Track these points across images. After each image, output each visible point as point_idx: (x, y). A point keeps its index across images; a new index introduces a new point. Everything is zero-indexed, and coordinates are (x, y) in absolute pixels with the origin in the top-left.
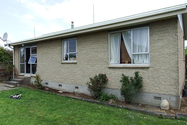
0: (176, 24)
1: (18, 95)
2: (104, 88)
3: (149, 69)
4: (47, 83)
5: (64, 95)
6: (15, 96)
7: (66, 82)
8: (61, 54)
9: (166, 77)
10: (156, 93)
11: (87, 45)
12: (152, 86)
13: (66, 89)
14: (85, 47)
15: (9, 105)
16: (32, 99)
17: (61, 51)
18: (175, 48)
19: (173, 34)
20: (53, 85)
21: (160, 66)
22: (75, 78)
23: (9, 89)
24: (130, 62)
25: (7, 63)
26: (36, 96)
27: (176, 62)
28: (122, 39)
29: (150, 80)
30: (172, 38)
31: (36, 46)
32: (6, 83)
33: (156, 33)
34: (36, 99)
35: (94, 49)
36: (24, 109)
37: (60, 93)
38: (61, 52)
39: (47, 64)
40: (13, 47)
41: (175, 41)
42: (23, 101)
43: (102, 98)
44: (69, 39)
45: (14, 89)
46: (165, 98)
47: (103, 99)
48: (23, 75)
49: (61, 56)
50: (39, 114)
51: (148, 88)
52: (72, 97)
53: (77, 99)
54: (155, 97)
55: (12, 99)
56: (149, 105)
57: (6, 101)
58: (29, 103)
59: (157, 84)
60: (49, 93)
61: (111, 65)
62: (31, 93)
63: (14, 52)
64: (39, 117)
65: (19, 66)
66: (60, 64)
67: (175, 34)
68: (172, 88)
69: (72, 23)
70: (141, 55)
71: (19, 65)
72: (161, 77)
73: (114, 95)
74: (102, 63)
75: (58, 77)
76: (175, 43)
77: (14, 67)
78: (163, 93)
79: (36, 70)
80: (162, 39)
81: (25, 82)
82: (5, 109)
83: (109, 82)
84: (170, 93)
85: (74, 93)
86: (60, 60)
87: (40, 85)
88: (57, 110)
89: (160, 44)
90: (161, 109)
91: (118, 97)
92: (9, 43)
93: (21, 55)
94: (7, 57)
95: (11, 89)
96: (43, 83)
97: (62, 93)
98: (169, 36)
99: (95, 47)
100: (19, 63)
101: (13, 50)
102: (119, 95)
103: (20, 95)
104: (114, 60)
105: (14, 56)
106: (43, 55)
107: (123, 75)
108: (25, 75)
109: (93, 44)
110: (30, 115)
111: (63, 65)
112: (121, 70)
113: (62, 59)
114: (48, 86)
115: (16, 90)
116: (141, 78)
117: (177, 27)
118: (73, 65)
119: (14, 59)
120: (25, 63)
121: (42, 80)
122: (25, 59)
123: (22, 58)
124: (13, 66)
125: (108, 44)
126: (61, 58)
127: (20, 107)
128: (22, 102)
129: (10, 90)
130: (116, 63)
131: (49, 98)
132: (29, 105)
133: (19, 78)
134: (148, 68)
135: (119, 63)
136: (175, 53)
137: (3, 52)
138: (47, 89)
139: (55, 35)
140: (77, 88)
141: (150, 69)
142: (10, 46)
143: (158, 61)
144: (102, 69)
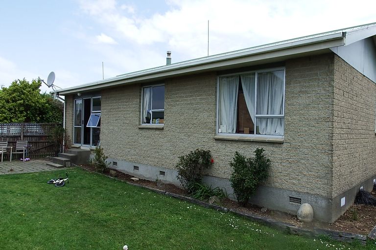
0: (330, 65)
1: (63, 179)
2: (206, 175)
3: (282, 146)
4: (115, 163)
5: (139, 184)
6: (57, 181)
7: (146, 162)
8: (140, 112)
9: (311, 161)
10: (292, 191)
11: (180, 97)
12: (287, 176)
13: (144, 175)
14: (178, 101)
15: (44, 195)
16: (83, 188)
17: (140, 106)
18: (328, 110)
19: (326, 84)
20: (124, 167)
21: (302, 142)
22: (160, 155)
23: (53, 169)
24: (251, 132)
25: (54, 125)
26: (92, 183)
27: (329, 136)
28: (241, 89)
29: (284, 166)
30: (324, 90)
31: (100, 97)
32: (50, 160)
33: (296, 81)
34: (90, 188)
35: (192, 104)
36: (65, 201)
37: (133, 180)
38: (140, 109)
39: (116, 128)
40: (63, 97)
41: (329, 96)
42: (67, 189)
43: (199, 194)
44: (154, 86)
45: (60, 171)
46: (308, 201)
47: (201, 196)
48: (78, 146)
49: (140, 115)
50: (85, 210)
51: (279, 181)
52: (150, 188)
53: (157, 193)
54: (290, 197)
55: (52, 186)
56: (280, 212)
57: (42, 187)
58: (76, 193)
59: (295, 173)
60: (115, 180)
61: (220, 136)
62: (86, 177)
63: (66, 105)
64: (83, 215)
65: (72, 131)
66: (137, 130)
67: (330, 83)
68: (320, 182)
69: (169, 54)
70: (272, 118)
71: (72, 128)
72: (303, 161)
73: (222, 190)
74: (204, 130)
75: (132, 152)
76: (328, 100)
77: (65, 132)
78: (306, 191)
79: (99, 139)
80: (306, 91)
81: (79, 160)
82: (36, 199)
83: (215, 166)
84: (317, 191)
85: (156, 183)
86: (138, 123)
87: (102, 166)
88: (117, 206)
89: (303, 100)
90: (297, 219)
91: (228, 193)
92: (58, 89)
93: (76, 111)
94: (57, 115)
95: (56, 170)
96: (108, 162)
97: (137, 181)
98: (318, 86)
99: (193, 102)
100: (73, 126)
101: (63, 102)
102: (230, 191)
103: (65, 180)
104: (225, 126)
105: (66, 114)
106: (111, 112)
107: (237, 154)
108: (82, 148)
109: (191, 96)
110: (72, 210)
111: (141, 132)
112: (235, 145)
113: (140, 121)
114: (117, 169)
115: (63, 172)
116: (268, 160)
117: (332, 71)
118: (157, 132)
119: (66, 118)
120: (82, 127)
121: (107, 157)
122: (83, 119)
123: (78, 116)
124: (63, 130)
125: (216, 96)
126: (140, 118)
127: (60, 198)
128: (66, 191)
129: (52, 172)
130: (229, 131)
131: (110, 188)
132: (75, 196)
133: (70, 152)
134: (281, 143)
135: (234, 132)
136: (328, 118)
137: (49, 104)
138: (113, 172)
139: (128, 77)
140: (162, 173)
141: (285, 145)
142: (58, 95)
143: (299, 131)
144: (204, 141)
